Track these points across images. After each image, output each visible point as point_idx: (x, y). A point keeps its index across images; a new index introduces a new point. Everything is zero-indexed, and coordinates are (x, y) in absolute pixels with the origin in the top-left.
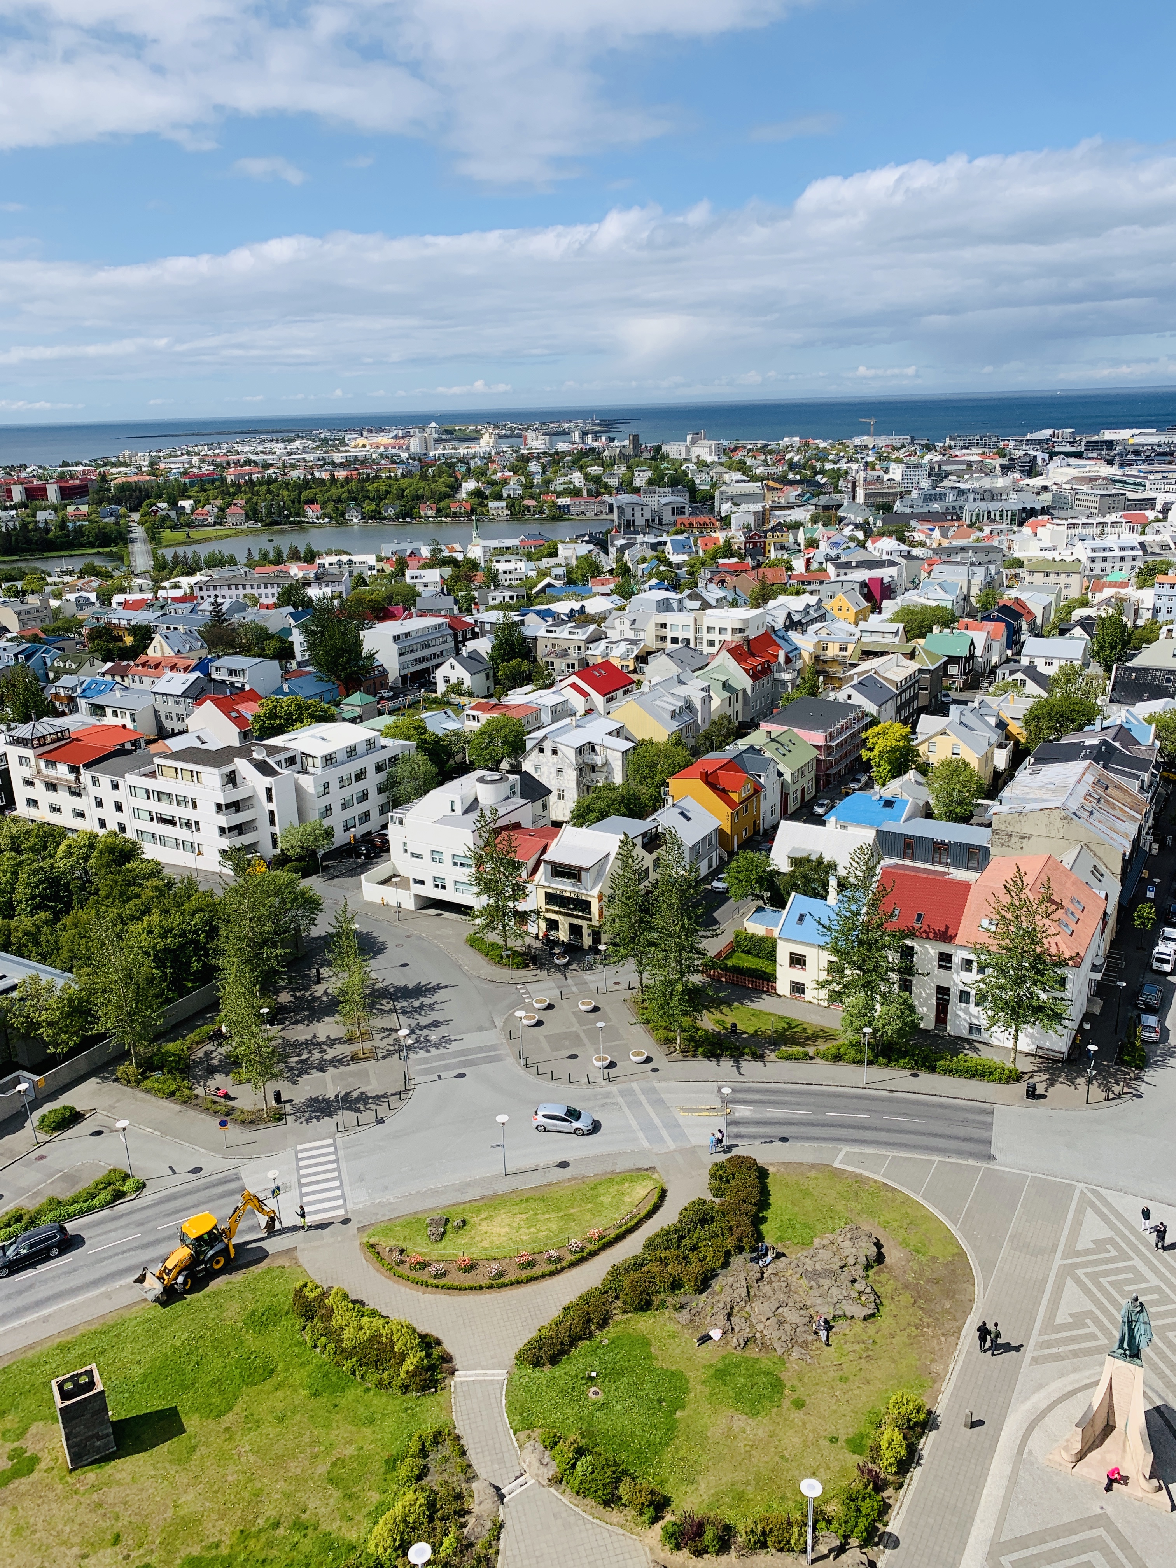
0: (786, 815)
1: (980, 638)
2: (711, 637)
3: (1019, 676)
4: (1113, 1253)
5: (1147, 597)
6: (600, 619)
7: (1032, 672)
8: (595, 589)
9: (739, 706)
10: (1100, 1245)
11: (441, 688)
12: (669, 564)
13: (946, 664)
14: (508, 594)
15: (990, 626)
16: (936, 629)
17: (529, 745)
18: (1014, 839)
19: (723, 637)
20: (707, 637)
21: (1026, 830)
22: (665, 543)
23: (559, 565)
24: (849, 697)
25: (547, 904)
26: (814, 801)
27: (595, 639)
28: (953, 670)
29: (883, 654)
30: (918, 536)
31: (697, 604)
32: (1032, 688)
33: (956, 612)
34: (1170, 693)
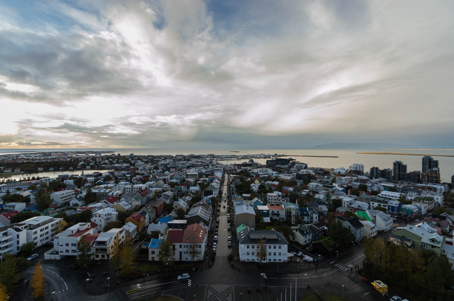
0: (150, 223)
1: (183, 187)
2: (135, 190)
3: (189, 193)
4: (214, 297)
5: (207, 179)
6: (111, 188)
7: (191, 192)
8: (110, 182)
9: (140, 203)
10: (211, 296)
11: (71, 205)
12: (126, 177)
13: (178, 192)
14: (90, 184)
15: (184, 185)
16: (176, 186)
17: (93, 216)
19: (137, 190)
20: (134, 190)
21: (192, 220)
22: (125, 173)
23: (102, 178)
24: (161, 199)
25: (96, 251)
26: (156, 219)
27: (110, 192)
29: (167, 191)
30: (172, 171)
31: (132, 184)
32: (192, 195)
33: (179, 183)
34: (212, 194)
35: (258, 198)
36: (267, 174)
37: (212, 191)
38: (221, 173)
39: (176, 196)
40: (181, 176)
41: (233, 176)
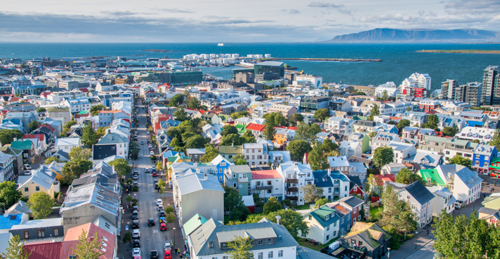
1: (34, 141)
3: (55, 154)
5: (96, 119)
7: (61, 152)
13: (23, 153)
15: (38, 135)
16: (15, 139)
18: (73, 220)
21: (77, 216)
28: (26, 155)
32: (62, 158)
33: (22, 131)
34: (114, 153)
35: (224, 156)
36: (237, 102)
37: (115, 146)
38: (130, 103)
39: (20, 162)
40: (26, 113)
41: (160, 110)
